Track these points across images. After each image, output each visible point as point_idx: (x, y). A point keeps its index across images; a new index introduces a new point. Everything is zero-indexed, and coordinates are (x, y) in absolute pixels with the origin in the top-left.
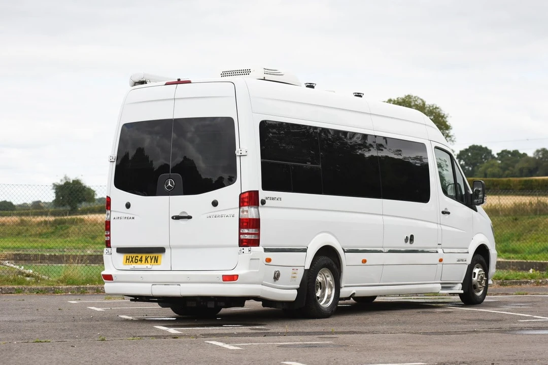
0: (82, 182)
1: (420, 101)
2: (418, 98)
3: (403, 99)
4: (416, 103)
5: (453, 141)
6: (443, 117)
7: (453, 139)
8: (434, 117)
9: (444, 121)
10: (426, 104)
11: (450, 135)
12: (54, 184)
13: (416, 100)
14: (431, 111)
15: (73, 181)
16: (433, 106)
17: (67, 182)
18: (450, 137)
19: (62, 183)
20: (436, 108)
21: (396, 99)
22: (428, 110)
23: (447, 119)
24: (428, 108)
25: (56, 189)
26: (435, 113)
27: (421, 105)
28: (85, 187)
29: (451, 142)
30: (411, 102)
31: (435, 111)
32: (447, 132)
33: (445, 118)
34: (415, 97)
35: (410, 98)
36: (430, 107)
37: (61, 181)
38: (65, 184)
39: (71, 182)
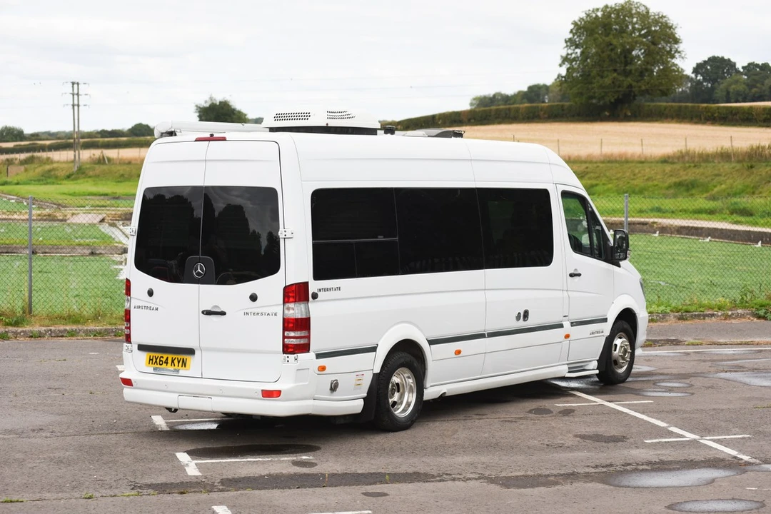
0: (231, 104)
1: (642, 8)
2: (641, 4)
3: (622, 6)
4: (638, 10)
5: (683, 58)
6: (671, 28)
7: (683, 55)
8: (660, 28)
9: (672, 33)
10: (650, 11)
11: (679, 50)
12: (197, 106)
13: (638, 7)
14: (656, 20)
15: (220, 102)
16: (658, 15)
17: (213, 103)
18: (679, 52)
19: (207, 105)
20: (663, 17)
21: (613, 6)
22: (653, 19)
23: (676, 31)
24: (652, 17)
25: (199, 112)
26: (662, 23)
27: (644, 12)
28: (234, 110)
29: (681, 59)
30: (631, 9)
31: (661, 20)
32: (676, 46)
33: (674, 29)
34: (637, 4)
35: (632, 5)
36: (654, 16)
37: (206, 102)
38: (210, 106)
39: (218, 104)
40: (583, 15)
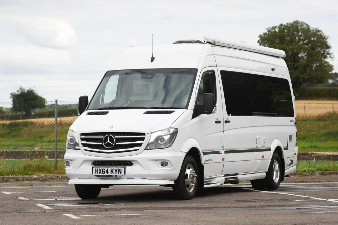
0: (35, 92)
1: (305, 26)
2: (304, 23)
3: (292, 24)
4: (302, 27)
5: (332, 58)
6: (324, 38)
7: (332, 56)
8: (317, 39)
9: (325, 42)
10: (310, 28)
11: (329, 53)
12: (11, 94)
13: (302, 25)
14: (314, 34)
15: (28, 91)
16: (316, 30)
17: (23, 92)
18: (330, 54)
19: (19, 93)
20: (319, 31)
21: (286, 24)
22: (312, 33)
23: (328, 40)
24: (312, 32)
25: (14, 98)
26: (318, 35)
27: (306, 28)
28: (37, 96)
29: (331, 59)
30: (298, 27)
31: (317, 33)
32: (327, 50)
33: (326, 39)
34: (301, 22)
35: (298, 23)
36: (313, 30)
37: (18, 91)
38: (21, 93)
39: (26, 92)
40: (266, 31)
